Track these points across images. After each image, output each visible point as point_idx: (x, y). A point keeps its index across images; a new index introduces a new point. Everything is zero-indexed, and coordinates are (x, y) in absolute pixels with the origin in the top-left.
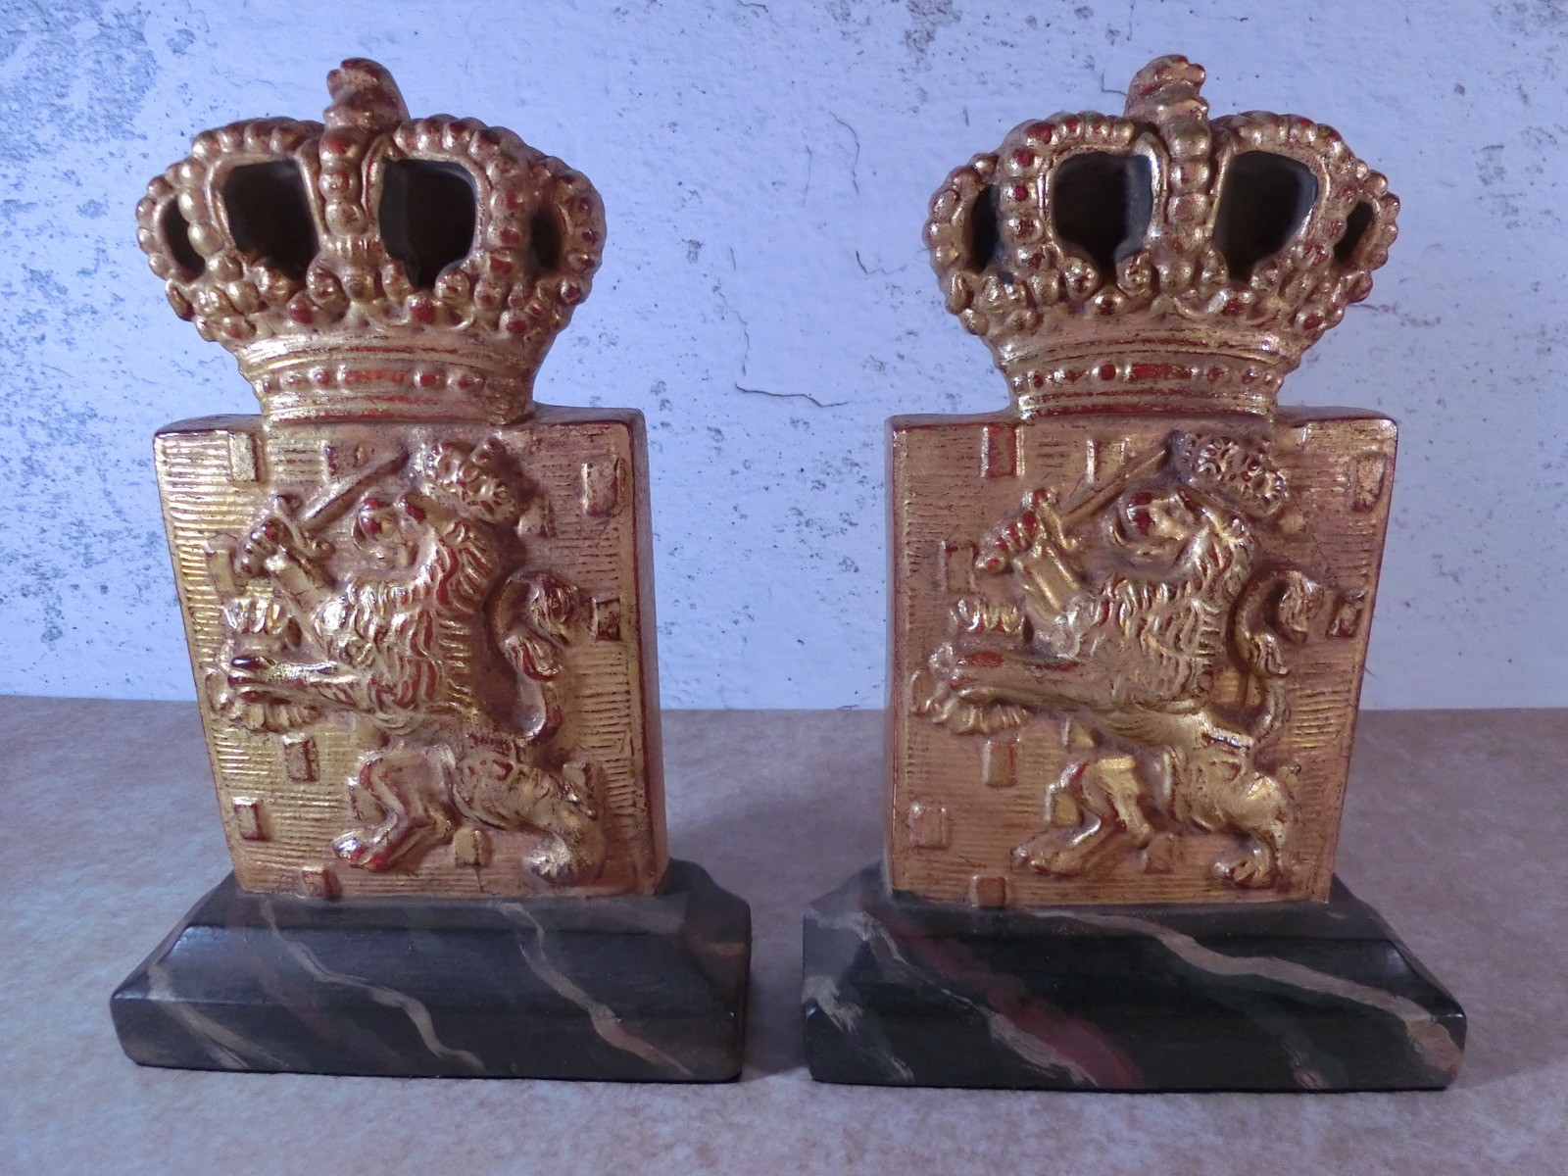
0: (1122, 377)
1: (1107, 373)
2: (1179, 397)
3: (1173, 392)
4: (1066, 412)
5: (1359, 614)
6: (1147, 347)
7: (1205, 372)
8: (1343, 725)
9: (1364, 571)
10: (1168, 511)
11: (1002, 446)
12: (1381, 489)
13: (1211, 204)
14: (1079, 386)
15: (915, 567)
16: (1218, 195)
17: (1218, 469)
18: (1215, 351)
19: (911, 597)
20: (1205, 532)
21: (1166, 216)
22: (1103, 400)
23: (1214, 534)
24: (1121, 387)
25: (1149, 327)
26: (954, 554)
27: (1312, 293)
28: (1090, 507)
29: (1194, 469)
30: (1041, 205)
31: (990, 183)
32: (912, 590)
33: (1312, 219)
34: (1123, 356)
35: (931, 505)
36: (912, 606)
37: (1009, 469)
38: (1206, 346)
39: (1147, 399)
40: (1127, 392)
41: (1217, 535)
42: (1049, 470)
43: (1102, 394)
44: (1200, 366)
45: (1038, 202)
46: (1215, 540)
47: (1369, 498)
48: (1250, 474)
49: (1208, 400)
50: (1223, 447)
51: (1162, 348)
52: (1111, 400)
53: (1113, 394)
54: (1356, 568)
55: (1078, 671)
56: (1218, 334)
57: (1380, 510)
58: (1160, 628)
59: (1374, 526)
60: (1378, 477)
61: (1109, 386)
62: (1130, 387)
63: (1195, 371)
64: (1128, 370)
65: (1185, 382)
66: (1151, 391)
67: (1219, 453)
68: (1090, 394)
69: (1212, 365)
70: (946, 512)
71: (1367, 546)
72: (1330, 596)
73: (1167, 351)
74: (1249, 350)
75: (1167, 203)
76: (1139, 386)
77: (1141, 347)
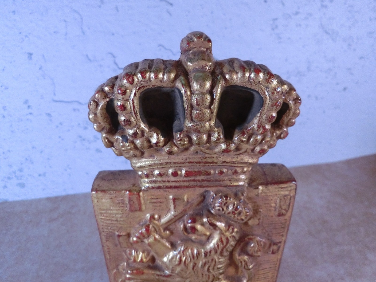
0: (181, 175)
1: (175, 174)
2: (206, 182)
3: (203, 180)
4: (159, 188)
5: (279, 248)
6: (191, 164)
7: (217, 172)
8: (273, 276)
9: (282, 234)
10: (203, 224)
11: (135, 200)
12: (289, 208)
13: (212, 113)
14: (164, 179)
15: (107, 239)
16: (216, 109)
17: (223, 210)
18: (221, 164)
19: (108, 249)
20: (218, 232)
21: (192, 118)
22: (174, 184)
23: (222, 233)
24: (181, 179)
25: (191, 157)
26: (121, 238)
27: (262, 141)
28: (173, 221)
29: (214, 208)
30: (133, 112)
31: (112, 97)
32: (108, 246)
33: (261, 115)
34: (181, 168)
35: (109, 219)
36: (109, 251)
37: (138, 208)
38: (216, 163)
39: (192, 183)
40: (184, 181)
41: (223, 234)
42: (155, 208)
43: (173, 181)
44: (215, 170)
45: (131, 110)
46: (222, 235)
47: (284, 212)
48: (236, 212)
49: (219, 183)
50: (225, 201)
51: (198, 165)
52: (178, 184)
53: (178, 181)
54: (279, 233)
55: (172, 277)
56: (222, 158)
57: (289, 214)
58: (202, 266)
59: (286, 220)
60: (288, 204)
61: (176, 179)
62: (185, 179)
63: (212, 172)
64: (184, 172)
65: (208, 177)
66: (194, 181)
67: (223, 203)
68: (169, 182)
69: (219, 169)
70: (116, 222)
71: (283, 226)
72: (268, 243)
73: (200, 166)
74: (235, 163)
75: (191, 113)
76: (189, 178)
77: (189, 165)
